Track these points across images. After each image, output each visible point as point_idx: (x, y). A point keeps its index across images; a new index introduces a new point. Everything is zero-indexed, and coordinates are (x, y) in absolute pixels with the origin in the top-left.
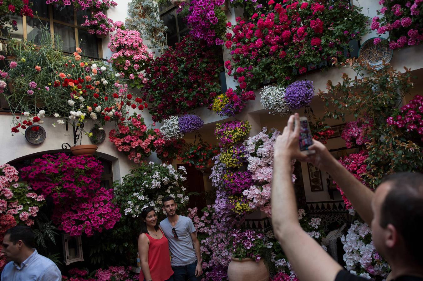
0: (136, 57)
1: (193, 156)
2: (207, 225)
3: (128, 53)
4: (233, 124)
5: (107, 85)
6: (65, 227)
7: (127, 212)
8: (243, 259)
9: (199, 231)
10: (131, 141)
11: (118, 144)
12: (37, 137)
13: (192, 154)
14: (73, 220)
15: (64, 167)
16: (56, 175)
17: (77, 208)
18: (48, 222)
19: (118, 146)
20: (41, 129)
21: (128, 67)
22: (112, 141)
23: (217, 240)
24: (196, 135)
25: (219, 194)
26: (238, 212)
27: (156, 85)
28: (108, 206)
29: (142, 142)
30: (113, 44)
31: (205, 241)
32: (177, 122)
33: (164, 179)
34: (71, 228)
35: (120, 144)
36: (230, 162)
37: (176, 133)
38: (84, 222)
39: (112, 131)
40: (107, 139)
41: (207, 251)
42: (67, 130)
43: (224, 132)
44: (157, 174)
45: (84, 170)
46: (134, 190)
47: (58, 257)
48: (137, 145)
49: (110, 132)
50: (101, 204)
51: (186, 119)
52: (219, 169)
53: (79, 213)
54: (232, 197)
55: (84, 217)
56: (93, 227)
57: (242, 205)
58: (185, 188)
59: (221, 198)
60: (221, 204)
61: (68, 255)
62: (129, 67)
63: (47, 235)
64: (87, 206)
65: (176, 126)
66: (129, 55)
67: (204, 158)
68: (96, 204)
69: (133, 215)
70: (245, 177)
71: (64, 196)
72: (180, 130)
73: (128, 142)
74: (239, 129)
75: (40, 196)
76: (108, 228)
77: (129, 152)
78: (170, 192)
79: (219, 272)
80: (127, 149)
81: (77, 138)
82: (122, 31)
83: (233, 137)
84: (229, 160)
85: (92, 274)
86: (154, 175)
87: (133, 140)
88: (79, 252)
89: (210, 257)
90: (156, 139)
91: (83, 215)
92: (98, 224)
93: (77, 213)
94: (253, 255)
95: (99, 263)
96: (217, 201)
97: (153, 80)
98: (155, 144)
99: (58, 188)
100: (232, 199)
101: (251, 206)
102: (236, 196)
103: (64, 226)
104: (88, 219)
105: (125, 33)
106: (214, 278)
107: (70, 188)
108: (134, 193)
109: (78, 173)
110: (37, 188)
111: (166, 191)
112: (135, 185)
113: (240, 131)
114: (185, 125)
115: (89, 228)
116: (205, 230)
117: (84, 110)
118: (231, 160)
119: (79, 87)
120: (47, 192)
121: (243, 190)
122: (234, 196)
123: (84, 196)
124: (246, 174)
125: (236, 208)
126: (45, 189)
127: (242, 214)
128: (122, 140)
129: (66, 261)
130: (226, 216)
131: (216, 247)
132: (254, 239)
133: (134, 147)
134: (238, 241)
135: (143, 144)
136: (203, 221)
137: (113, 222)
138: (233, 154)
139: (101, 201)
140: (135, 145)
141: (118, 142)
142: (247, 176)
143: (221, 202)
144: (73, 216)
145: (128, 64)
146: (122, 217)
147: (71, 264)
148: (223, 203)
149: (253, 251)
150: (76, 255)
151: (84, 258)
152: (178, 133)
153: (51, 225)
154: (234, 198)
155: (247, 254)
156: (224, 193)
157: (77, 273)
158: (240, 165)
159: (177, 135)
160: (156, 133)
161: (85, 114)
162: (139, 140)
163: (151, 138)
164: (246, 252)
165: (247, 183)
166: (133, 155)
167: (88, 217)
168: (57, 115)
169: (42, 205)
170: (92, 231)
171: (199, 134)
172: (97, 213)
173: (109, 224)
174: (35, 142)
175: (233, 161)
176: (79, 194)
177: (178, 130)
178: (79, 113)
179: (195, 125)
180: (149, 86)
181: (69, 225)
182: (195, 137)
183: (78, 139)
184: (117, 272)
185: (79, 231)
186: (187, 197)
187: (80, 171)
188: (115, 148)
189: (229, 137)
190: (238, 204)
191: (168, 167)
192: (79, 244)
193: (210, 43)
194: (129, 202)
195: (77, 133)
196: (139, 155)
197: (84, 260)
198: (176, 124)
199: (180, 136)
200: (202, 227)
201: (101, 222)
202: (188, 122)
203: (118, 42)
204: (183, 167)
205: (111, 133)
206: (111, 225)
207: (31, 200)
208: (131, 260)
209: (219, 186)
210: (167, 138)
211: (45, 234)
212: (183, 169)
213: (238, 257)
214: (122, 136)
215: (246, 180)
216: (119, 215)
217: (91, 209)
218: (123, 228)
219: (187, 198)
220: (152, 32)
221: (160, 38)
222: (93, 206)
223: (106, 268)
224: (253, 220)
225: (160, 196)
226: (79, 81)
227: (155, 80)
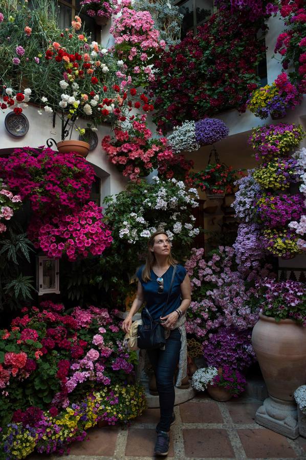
0: (145, 44)
1: (209, 176)
2: (214, 272)
3: (135, 38)
4: (281, 126)
5: (107, 74)
6: (43, 244)
7: (123, 233)
8: (282, 320)
9: (205, 279)
10: (130, 151)
11: (112, 154)
12: (18, 128)
13: (208, 173)
14: (53, 236)
15: (48, 163)
16: (37, 173)
17: (59, 221)
18: (22, 233)
19: (112, 156)
20: (24, 118)
21: (133, 58)
22: (105, 149)
23: (231, 293)
24: (211, 153)
25: (244, 228)
26: (277, 253)
27: (165, 83)
28: (98, 224)
29: (143, 153)
30: (117, 27)
31: (212, 293)
32: (193, 128)
33: (171, 200)
34: (50, 246)
35: (115, 153)
36: (272, 179)
37: (191, 142)
38: (67, 240)
39: (106, 137)
40: (99, 146)
41: (213, 307)
42: (54, 126)
43: (266, 138)
44: (163, 191)
45: (73, 172)
46: (131, 209)
47: (31, 281)
48: (136, 156)
49: (103, 138)
50: (89, 221)
51: (207, 123)
52: (249, 193)
53: (61, 228)
54: (269, 231)
55: (67, 234)
56: (77, 248)
57: (287, 241)
58: (195, 217)
59: (247, 233)
60: (247, 242)
61: (42, 284)
62: (135, 57)
63: (20, 249)
64: (72, 220)
65: (192, 133)
66: (136, 41)
67: (223, 181)
68: (82, 220)
69: (129, 240)
70: (294, 202)
71: (45, 200)
72: (196, 139)
73: (126, 151)
74: (291, 134)
75: (16, 196)
76: (95, 254)
77: (126, 165)
78: (176, 219)
79: (231, 336)
80: (124, 161)
81: (65, 135)
82: (130, 11)
83: (280, 144)
84: (270, 177)
85: (68, 311)
86: (159, 192)
87: (132, 149)
88: (54, 282)
89: (216, 315)
90: (161, 151)
91: (66, 231)
92: (84, 245)
93: (57, 227)
94: (299, 315)
95: (78, 299)
96: (240, 238)
97: (162, 77)
98: (160, 156)
99: (38, 189)
100: (269, 234)
101: (301, 244)
102: (275, 230)
103: (41, 242)
104: (72, 237)
105: (134, 14)
106: (225, 342)
107: (54, 191)
108: (131, 213)
109: (65, 175)
110: (13, 185)
111: (171, 218)
112: (133, 204)
113: (291, 136)
114: (204, 131)
115: (72, 249)
116: (213, 278)
117: (79, 97)
118: (274, 178)
119: (75, 66)
120: (25, 192)
121: (289, 222)
122: (272, 229)
123: (69, 205)
124: (296, 198)
125: (275, 246)
126: (23, 187)
127: (284, 255)
128: (118, 149)
129: (39, 290)
130: (252, 259)
131: (228, 301)
132: (302, 294)
133: (133, 158)
134: (276, 294)
135: (144, 156)
136: (210, 267)
137: (102, 247)
138: (278, 169)
139: (89, 218)
140: (134, 155)
141: (113, 151)
142: (296, 201)
143: (248, 239)
144: (53, 231)
145: (134, 52)
146: (113, 242)
147: (44, 294)
148: (250, 241)
149: (299, 310)
150: (51, 284)
151: (60, 290)
152: (193, 142)
153: (26, 237)
154: (272, 232)
155: (289, 313)
156: (253, 228)
157: (51, 307)
158: (286, 187)
159: (191, 146)
160: (161, 143)
161: (78, 102)
162: (139, 151)
163: (155, 149)
164: (288, 311)
165: (296, 211)
166: (129, 170)
167: (72, 235)
168: (44, 99)
169: (18, 208)
170: (75, 254)
171: (216, 153)
172: (83, 231)
173: (97, 249)
174: (15, 134)
175: (277, 178)
176: (64, 200)
177: (193, 138)
178: (72, 99)
179: (218, 133)
180: (155, 85)
181: (48, 242)
182: (210, 156)
183: (67, 136)
184: (99, 314)
185: (60, 251)
186: (197, 229)
187: (66, 172)
188: (108, 159)
189: (273, 144)
190: (280, 241)
191: (178, 183)
192: (56, 272)
193: (257, 11)
194: (125, 223)
195: (67, 129)
196: (137, 170)
197: (59, 293)
198: (192, 131)
199: (195, 147)
200: (208, 274)
201: (88, 243)
202: (209, 127)
203: (124, 24)
204: (195, 189)
205: (104, 140)
206: (99, 251)
207: (5, 199)
208: (119, 301)
209: (246, 216)
210: (176, 150)
211: (17, 247)
212: (195, 192)
213: (273, 317)
214: (118, 144)
215: (294, 207)
216: (110, 239)
217: (76, 225)
218: (114, 258)
219: (197, 231)
220: (163, 23)
221: (173, 29)
222: (79, 222)
223: (85, 308)
224: (292, 269)
225: (162, 223)
226: (76, 58)
227: (165, 76)
